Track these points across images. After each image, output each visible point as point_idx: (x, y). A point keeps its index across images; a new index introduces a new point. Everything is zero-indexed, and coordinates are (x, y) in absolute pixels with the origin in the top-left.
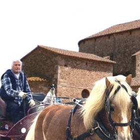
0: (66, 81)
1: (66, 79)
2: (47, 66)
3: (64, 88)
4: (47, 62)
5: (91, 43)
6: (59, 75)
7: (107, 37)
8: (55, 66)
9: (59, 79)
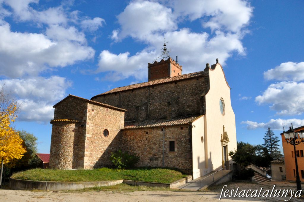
0: (92, 122)
1: (92, 121)
2: (77, 111)
3: (91, 128)
4: (77, 107)
5: (101, 99)
6: (87, 117)
7: (114, 95)
8: (84, 110)
9: (88, 121)
